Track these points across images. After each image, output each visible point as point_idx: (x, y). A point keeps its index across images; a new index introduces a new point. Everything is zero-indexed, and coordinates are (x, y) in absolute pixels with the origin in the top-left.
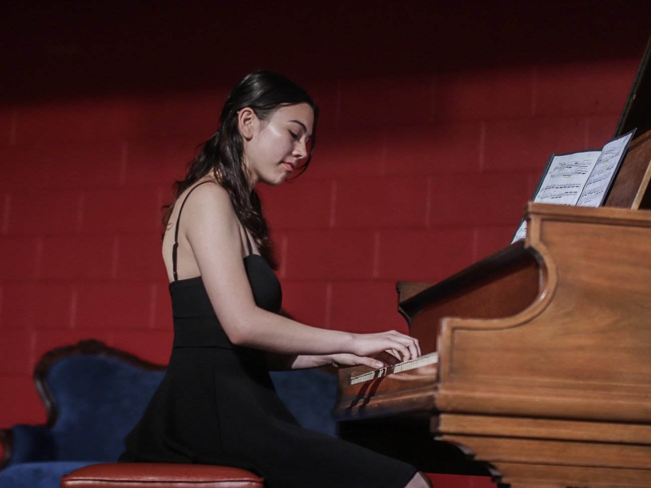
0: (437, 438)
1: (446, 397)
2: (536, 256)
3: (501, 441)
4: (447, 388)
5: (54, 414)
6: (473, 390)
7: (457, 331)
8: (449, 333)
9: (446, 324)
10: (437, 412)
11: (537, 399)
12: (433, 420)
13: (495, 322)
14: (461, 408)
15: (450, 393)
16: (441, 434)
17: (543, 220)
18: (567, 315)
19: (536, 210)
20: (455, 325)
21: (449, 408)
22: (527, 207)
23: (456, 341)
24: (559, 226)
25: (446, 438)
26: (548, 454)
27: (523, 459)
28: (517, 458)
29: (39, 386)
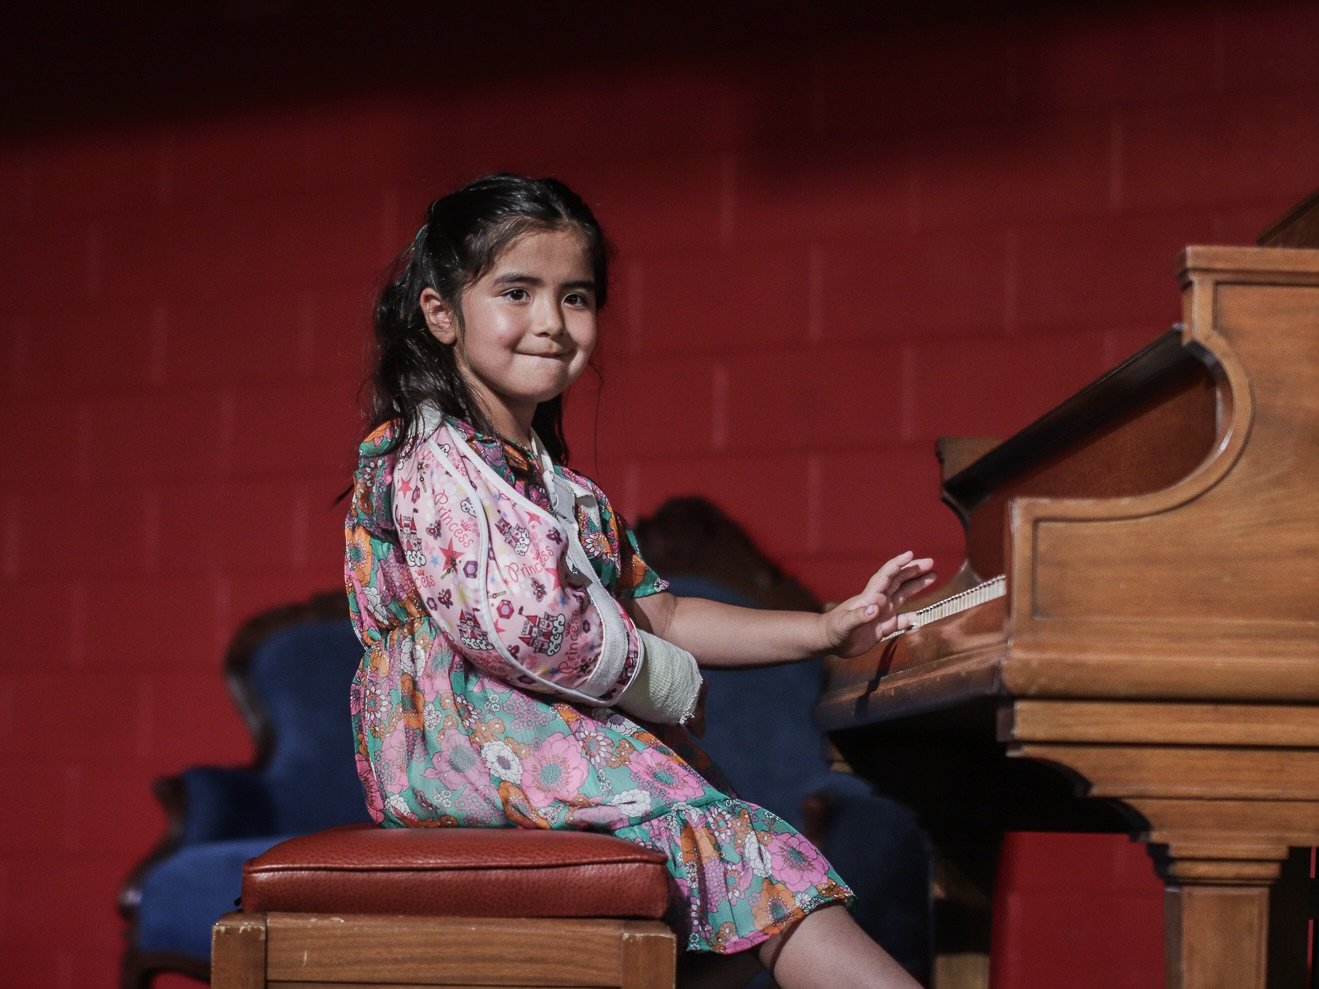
0: (1012, 754)
1: (1026, 664)
2: (1208, 361)
3: (1148, 752)
4: (1027, 647)
5: (267, 744)
6: (1083, 649)
7: (1043, 525)
8: (1028, 528)
9: (1019, 513)
10: (1010, 698)
11: (1219, 662)
12: (1001, 714)
13: (1125, 504)
14: (1059, 686)
15: (1034, 657)
16: (1020, 743)
17: (1218, 283)
18: (1278, 482)
19: (1203, 264)
20: (1040, 513)
21: (1033, 690)
22: (1183, 258)
23: (1042, 547)
24: (1254, 296)
25: (1028, 751)
26: (1248, 776)
27: (1195, 790)
28: (1181, 789)
29: (235, 688)
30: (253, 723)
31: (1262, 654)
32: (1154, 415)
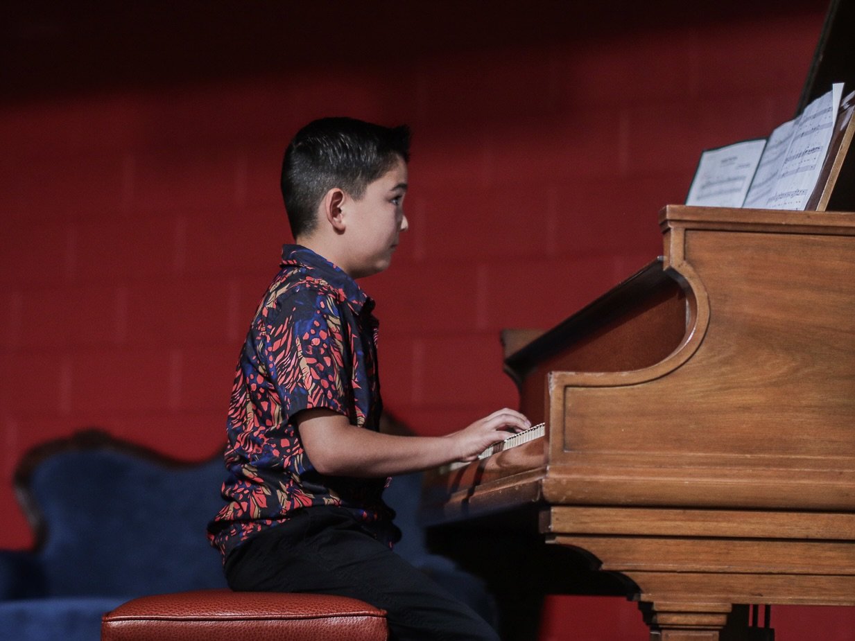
0: (549, 541)
1: (559, 482)
2: (679, 281)
3: (639, 541)
4: (560, 471)
6: (597, 473)
7: (570, 389)
8: (560, 392)
9: (555, 382)
10: (546, 505)
11: (687, 481)
12: (542, 515)
13: (625, 376)
14: (580, 497)
15: (564, 477)
16: (553, 535)
17: (686, 230)
18: (725, 362)
19: (677, 217)
20: (568, 382)
21: (563, 499)
22: (664, 212)
23: (569, 405)
24: (710, 238)
25: (559, 540)
26: (705, 557)
27: (670, 566)
28: (661, 566)
29: (20, 496)
30: (32, 520)
31: (716, 476)
32: (645, 315)
